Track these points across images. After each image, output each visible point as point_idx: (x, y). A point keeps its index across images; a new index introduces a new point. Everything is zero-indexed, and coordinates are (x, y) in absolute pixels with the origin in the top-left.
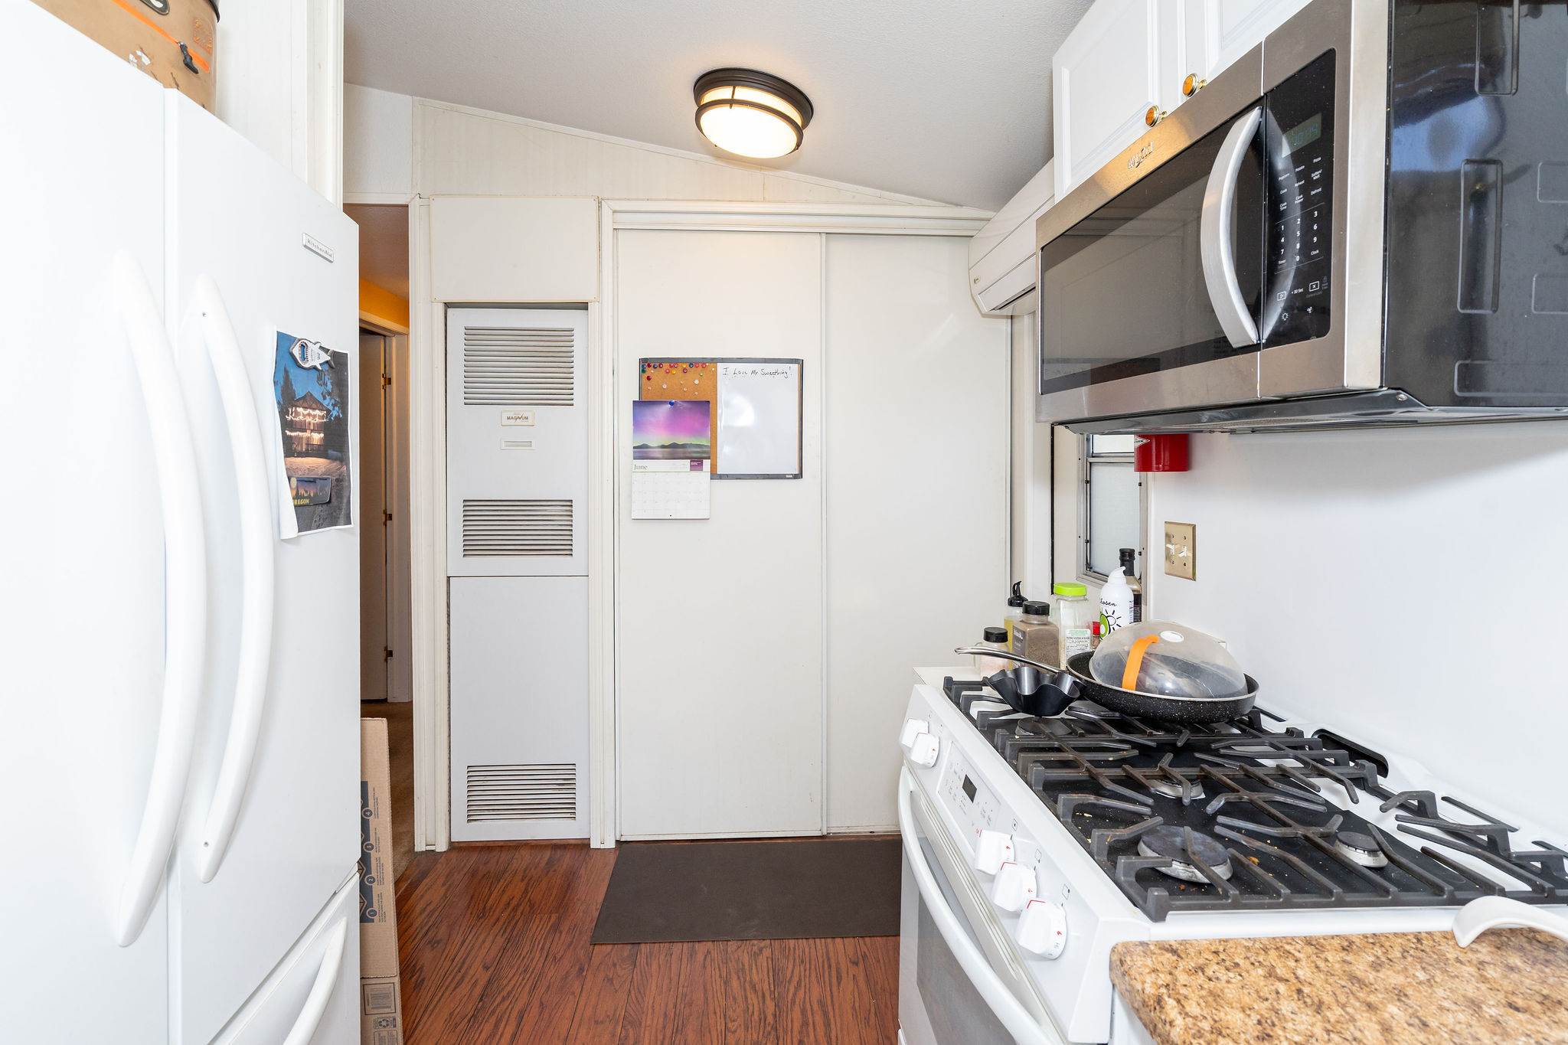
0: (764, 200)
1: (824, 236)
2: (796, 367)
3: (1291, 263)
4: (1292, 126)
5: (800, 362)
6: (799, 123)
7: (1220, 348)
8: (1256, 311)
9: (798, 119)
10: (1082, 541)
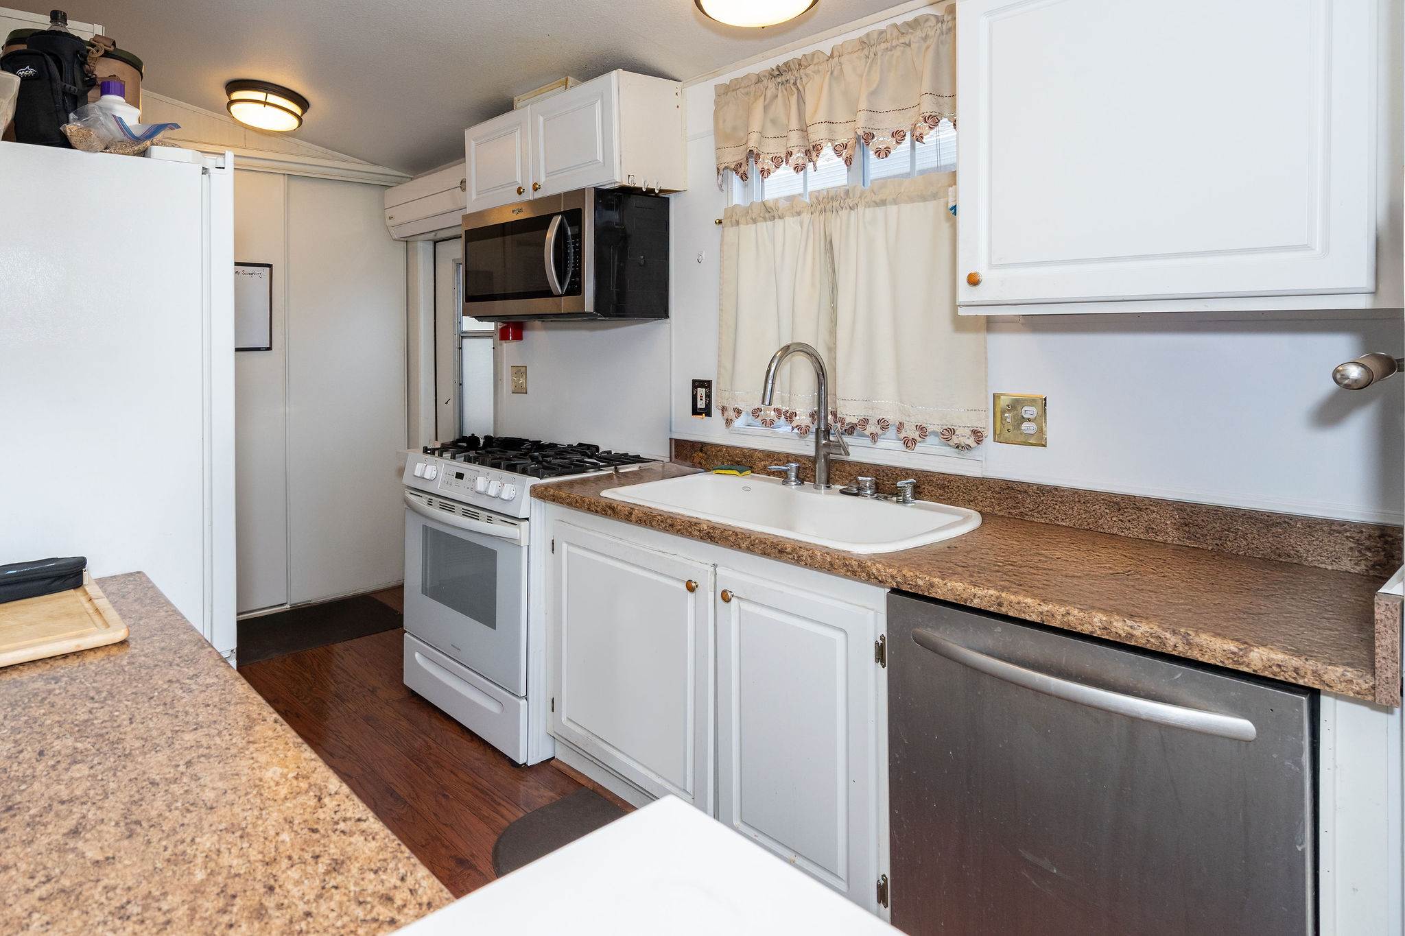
0: (245, 147)
1: (286, 176)
2: (267, 269)
3: (570, 270)
4: (572, 226)
5: (270, 266)
6: (299, 113)
7: (547, 293)
8: (561, 284)
9: (298, 111)
10: (457, 384)
